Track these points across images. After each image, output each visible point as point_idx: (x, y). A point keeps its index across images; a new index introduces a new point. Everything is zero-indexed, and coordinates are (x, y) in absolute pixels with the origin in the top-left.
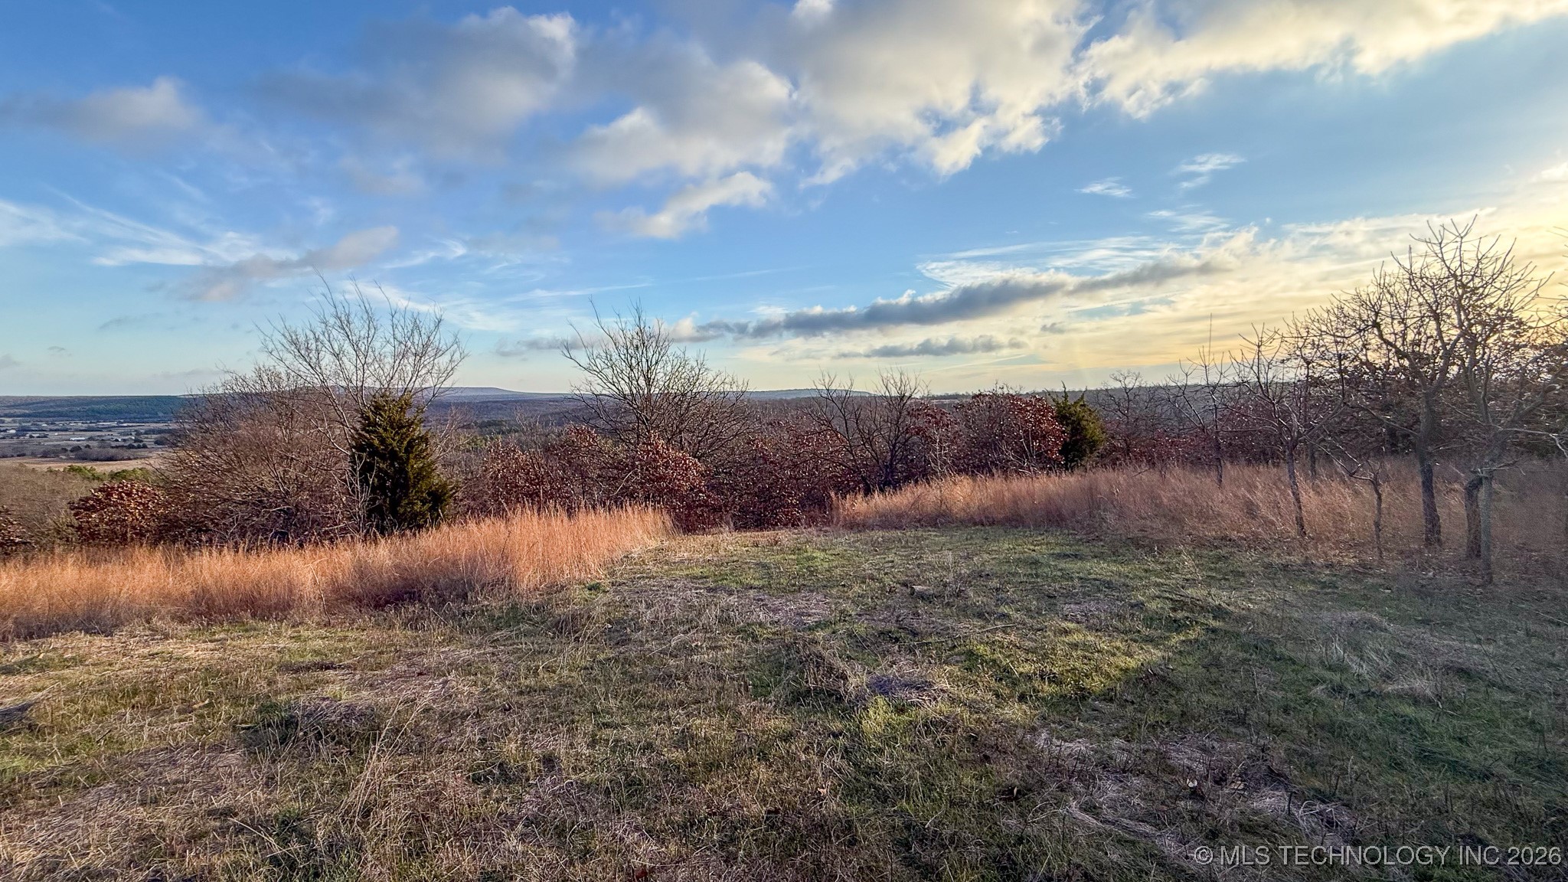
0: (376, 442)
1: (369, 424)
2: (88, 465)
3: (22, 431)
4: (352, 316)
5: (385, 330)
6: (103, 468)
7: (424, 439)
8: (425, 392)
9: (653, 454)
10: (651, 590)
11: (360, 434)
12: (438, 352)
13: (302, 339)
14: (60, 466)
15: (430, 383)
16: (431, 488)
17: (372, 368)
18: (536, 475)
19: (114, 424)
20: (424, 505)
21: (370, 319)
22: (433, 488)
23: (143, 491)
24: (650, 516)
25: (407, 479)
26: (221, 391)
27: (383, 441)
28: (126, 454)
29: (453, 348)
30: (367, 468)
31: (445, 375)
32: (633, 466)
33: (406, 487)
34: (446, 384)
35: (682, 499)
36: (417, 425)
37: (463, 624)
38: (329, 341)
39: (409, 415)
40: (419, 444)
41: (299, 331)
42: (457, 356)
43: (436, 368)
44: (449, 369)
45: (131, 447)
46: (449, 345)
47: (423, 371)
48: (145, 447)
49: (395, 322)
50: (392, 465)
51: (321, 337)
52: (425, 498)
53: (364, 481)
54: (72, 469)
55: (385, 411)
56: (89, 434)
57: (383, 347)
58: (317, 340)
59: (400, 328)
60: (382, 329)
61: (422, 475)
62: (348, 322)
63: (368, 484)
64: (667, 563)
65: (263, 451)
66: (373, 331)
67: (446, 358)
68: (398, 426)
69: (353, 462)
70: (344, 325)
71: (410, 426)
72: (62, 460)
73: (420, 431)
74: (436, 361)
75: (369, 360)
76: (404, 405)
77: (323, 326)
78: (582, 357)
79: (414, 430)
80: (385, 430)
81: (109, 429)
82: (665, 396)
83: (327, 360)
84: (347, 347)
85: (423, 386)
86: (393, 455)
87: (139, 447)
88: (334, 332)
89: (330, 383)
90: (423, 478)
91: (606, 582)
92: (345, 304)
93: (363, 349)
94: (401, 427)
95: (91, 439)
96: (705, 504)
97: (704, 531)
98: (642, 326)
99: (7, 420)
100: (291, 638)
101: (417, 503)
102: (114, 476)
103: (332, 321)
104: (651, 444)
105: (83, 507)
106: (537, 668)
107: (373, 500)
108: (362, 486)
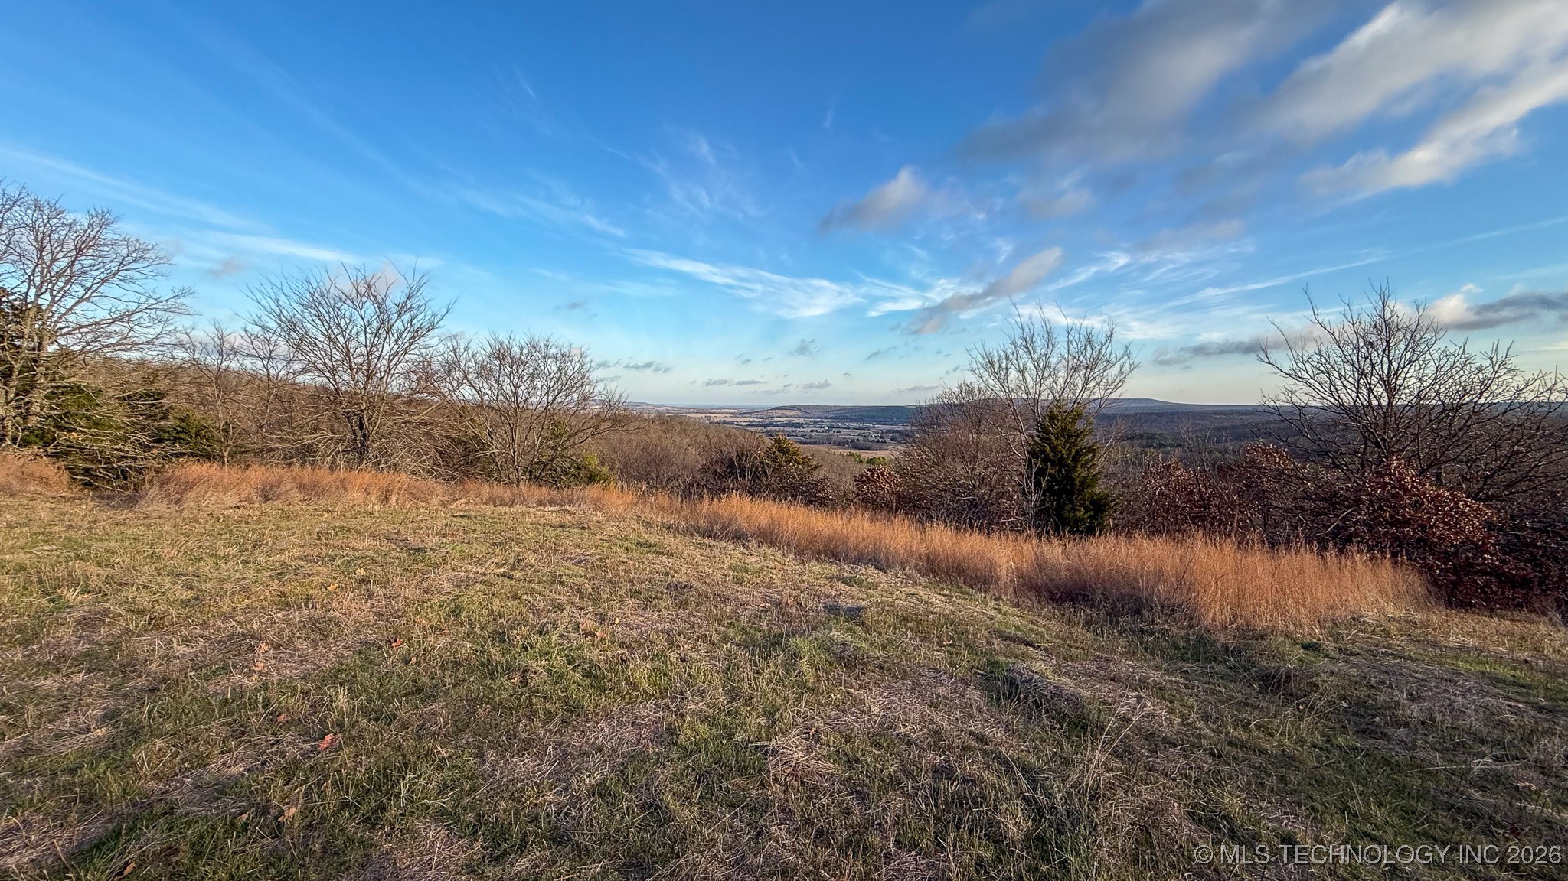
0: (1048, 449)
1: (1045, 434)
2: (857, 452)
3: (831, 427)
4: (1036, 336)
5: (1061, 348)
6: (866, 455)
7: (1091, 450)
8: (1092, 405)
9: (1393, 487)
10: (1412, 676)
11: (1035, 441)
12: (1109, 364)
13: (996, 359)
14: (846, 452)
15: (1097, 396)
16: (1093, 497)
17: (1047, 383)
18: (1201, 496)
19: (871, 425)
20: (1086, 512)
21: (1050, 338)
22: (1095, 497)
23: (890, 474)
24: (1386, 569)
25: (1073, 484)
26: (936, 402)
27: (1054, 449)
28: (876, 446)
29: (1123, 360)
30: (1041, 472)
31: (1112, 387)
32: (1358, 501)
33: (1071, 493)
34: (1113, 396)
35: (1445, 557)
36: (1086, 435)
37: (1143, 642)
38: (1017, 360)
39: (1079, 426)
40: (1086, 454)
41: (995, 353)
42: (1127, 367)
43: (1104, 380)
44: (1117, 381)
45: (878, 441)
46: (1119, 356)
47: (1093, 384)
48: (885, 442)
49: (1071, 338)
50: (1060, 471)
51: (1011, 357)
52: (1087, 506)
53: (1038, 484)
54: (851, 454)
55: (1058, 420)
56: (859, 431)
57: (1058, 362)
58: (1007, 359)
59: (1074, 344)
60: (1059, 346)
61: (1088, 482)
62: (1032, 342)
63: (1040, 486)
64: (1434, 644)
65: (961, 451)
66: (1051, 348)
67: (1116, 369)
68: (1068, 435)
69: (1030, 466)
70: (1028, 344)
71: (1078, 436)
72: (846, 448)
73: (1087, 441)
74: (1105, 374)
75: (1046, 375)
76: (1076, 415)
77: (1013, 347)
78: (1285, 361)
79: (1082, 440)
80: (1057, 438)
81: (868, 428)
82: (1419, 407)
83: (1013, 374)
84: (1030, 365)
85: (1091, 398)
86: (1061, 462)
87: (882, 442)
88: (1021, 352)
89: (1013, 395)
90: (1089, 486)
91: (1329, 645)
92: (1031, 326)
93: (1041, 365)
94: (1070, 437)
95: (860, 435)
96: (1496, 572)
97: (1492, 613)
98: (1388, 316)
99: (825, 420)
100: (995, 609)
101: (1079, 510)
102: (870, 461)
103: (1019, 342)
104: (1390, 474)
105: (861, 480)
106: (1249, 723)
107: (1043, 502)
108: (1035, 487)
